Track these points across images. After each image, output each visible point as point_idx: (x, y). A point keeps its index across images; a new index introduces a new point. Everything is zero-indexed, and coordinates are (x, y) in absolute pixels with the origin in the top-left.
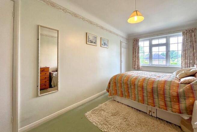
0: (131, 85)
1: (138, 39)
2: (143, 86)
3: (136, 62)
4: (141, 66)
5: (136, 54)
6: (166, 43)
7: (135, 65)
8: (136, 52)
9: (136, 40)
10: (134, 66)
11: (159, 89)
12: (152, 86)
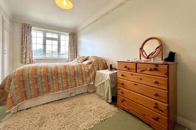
0: (52, 76)
1: (31, 26)
2: (66, 73)
3: (28, 54)
4: (34, 58)
5: (28, 44)
6: (58, 39)
7: (26, 58)
8: (28, 41)
9: (27, 26)
10: (24, 59)
11: (79, 71)
12: (73, 71)
